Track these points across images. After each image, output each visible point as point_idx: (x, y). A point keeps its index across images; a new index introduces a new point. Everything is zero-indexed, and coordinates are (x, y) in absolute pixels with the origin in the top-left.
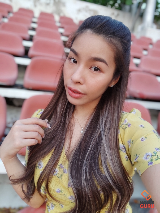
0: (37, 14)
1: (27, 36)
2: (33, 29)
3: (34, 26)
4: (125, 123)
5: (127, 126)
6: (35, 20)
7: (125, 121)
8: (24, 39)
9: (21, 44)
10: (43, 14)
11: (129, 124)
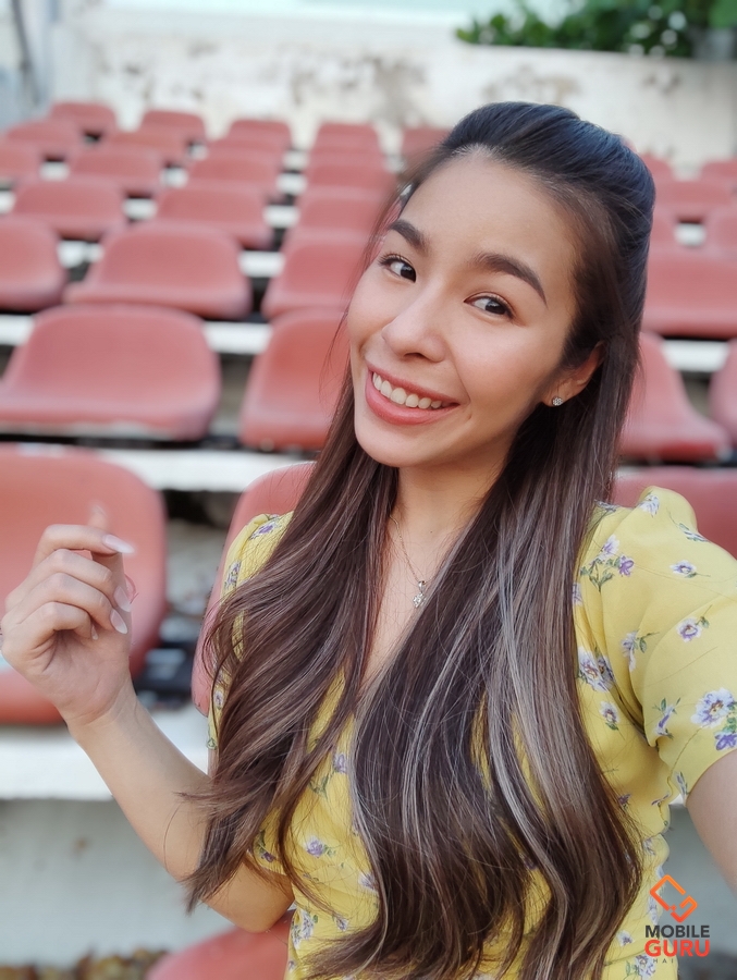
0: (304, 135)
1: (262, 233)
2: (289, 200)
3: (292, 184)
4: (608, 557)
5: (615, 571)
6: (295, 161)
7: (608, 549)
8: (249, 247)
9: (236, 265)
10: (330, 132)
11: (622, 561)
